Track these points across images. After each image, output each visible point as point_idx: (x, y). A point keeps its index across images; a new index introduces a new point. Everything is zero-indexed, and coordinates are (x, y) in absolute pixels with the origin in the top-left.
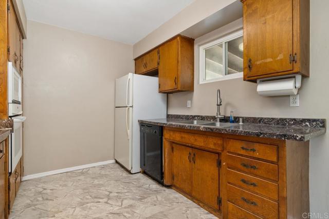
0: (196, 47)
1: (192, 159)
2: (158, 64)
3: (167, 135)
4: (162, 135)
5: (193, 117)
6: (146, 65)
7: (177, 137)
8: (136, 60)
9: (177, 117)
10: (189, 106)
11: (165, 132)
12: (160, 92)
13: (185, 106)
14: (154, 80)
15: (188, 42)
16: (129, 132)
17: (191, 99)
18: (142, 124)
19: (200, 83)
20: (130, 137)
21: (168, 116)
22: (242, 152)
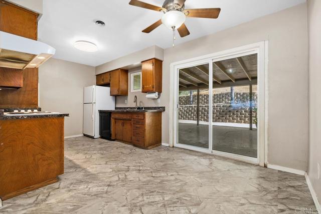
0: (129, 74)
1: (123, 125)
2: (110, 80)
3: (113, 116)
4: (110, 116)
5: (128, 108)
6: (103, 80)
7: (117, 116)
8: (97, 75)
9: (120, 108)
10: (126, 103)
11: (112, 115)
12: (111, 95)
13: (124, 102)
14: (107, 89)
15: (125, 71)
16: (93, 116)
17: (127, 99)
18: (101, 112)
19: (131, 91)
20: (94, 119)
21: (116, 108)
22: (136, 118)
